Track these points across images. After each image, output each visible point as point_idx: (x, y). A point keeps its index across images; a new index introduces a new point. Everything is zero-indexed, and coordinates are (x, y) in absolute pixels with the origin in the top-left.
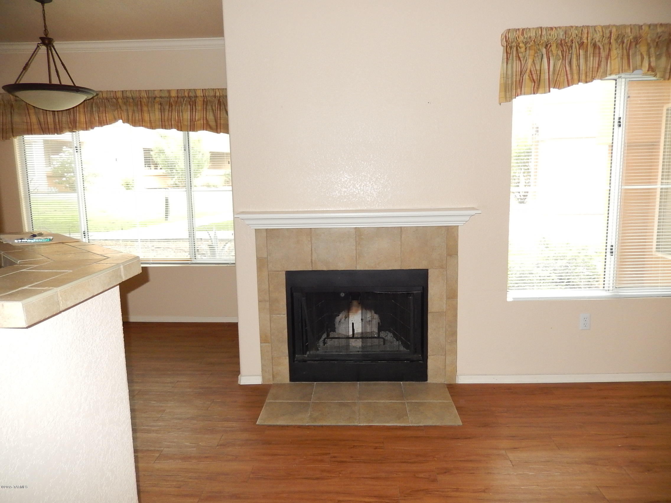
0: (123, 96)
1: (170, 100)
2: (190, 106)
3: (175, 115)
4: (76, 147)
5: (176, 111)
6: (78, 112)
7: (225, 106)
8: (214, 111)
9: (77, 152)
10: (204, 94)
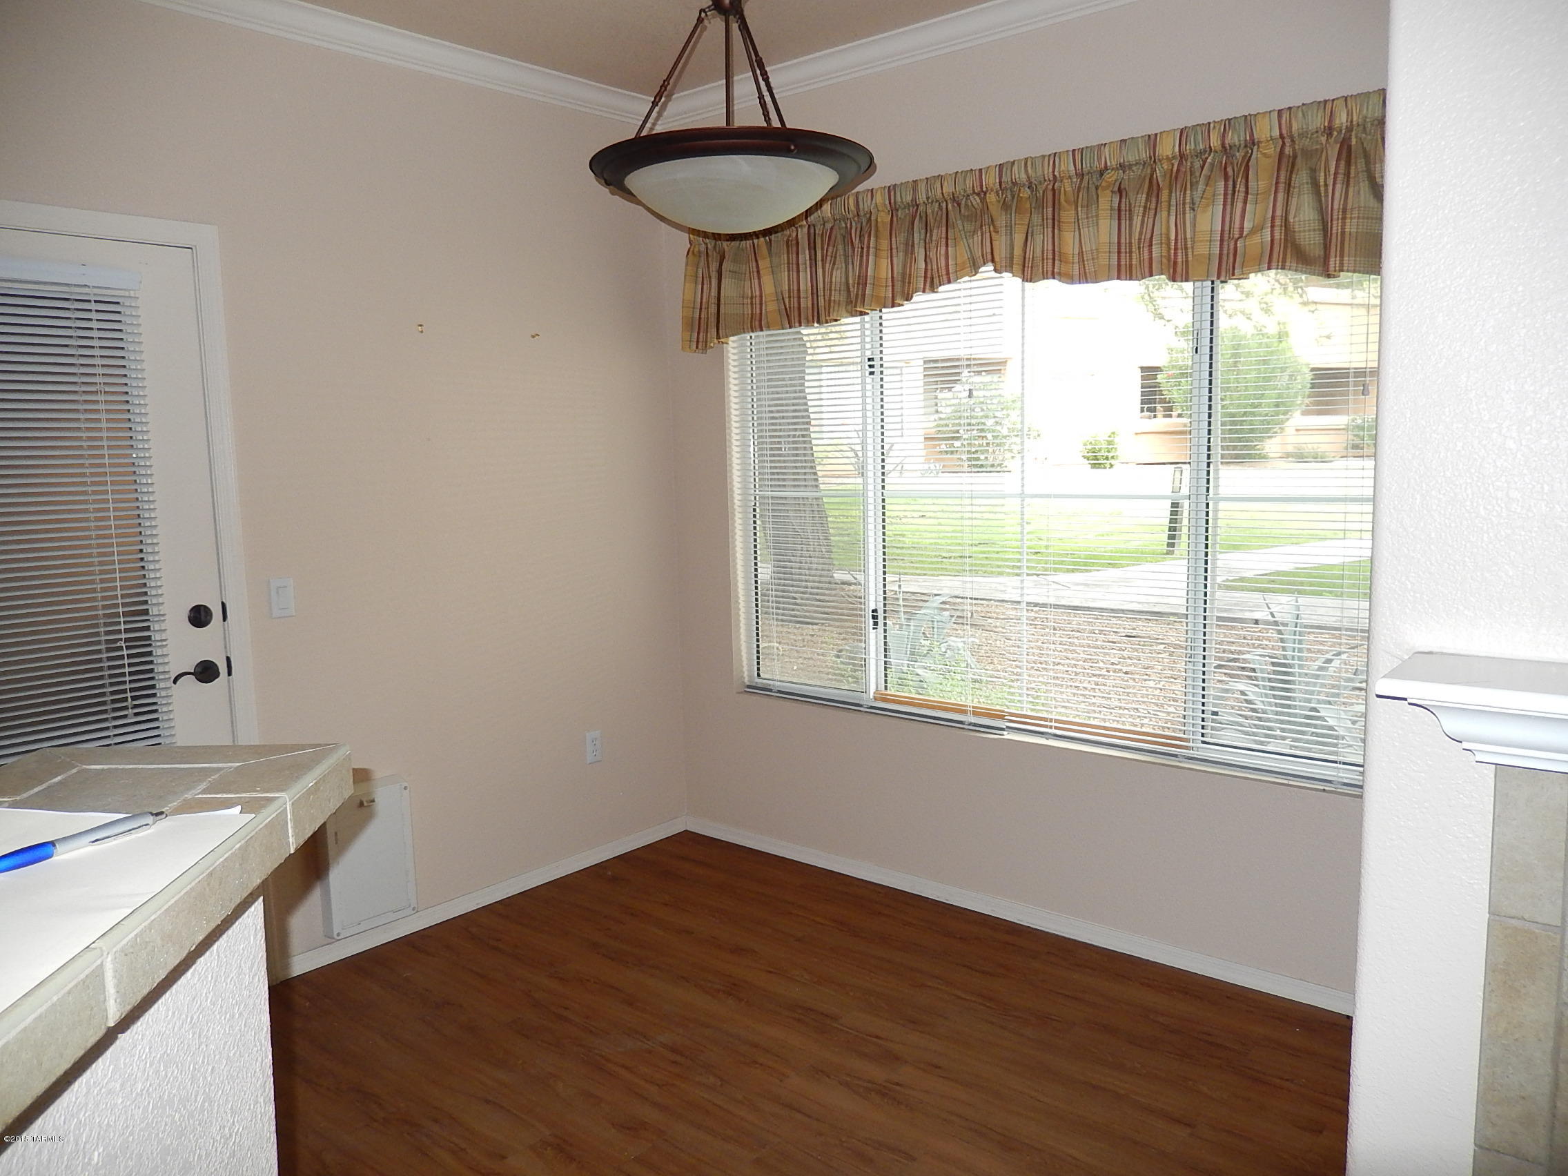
0: (1000, 183)
1: (1154, 170)
2: (1226, 179)
3: (1166, 223)
4: (869, 360)
5: (1173, 208)
6: (872, 251)
7: (1368, 163)
8: (1322, 189)
9: (872, 373)
10: (1284, 132)
